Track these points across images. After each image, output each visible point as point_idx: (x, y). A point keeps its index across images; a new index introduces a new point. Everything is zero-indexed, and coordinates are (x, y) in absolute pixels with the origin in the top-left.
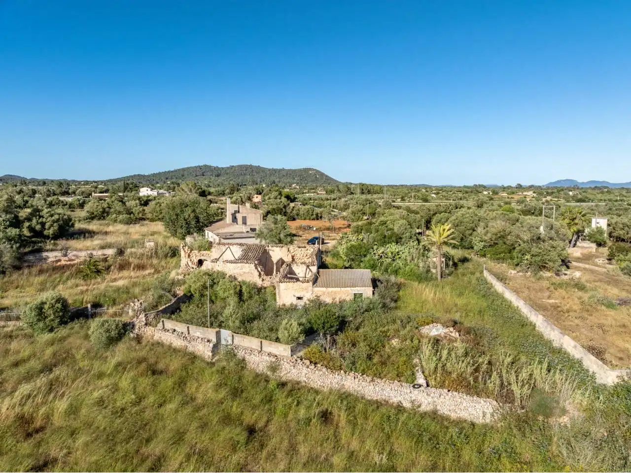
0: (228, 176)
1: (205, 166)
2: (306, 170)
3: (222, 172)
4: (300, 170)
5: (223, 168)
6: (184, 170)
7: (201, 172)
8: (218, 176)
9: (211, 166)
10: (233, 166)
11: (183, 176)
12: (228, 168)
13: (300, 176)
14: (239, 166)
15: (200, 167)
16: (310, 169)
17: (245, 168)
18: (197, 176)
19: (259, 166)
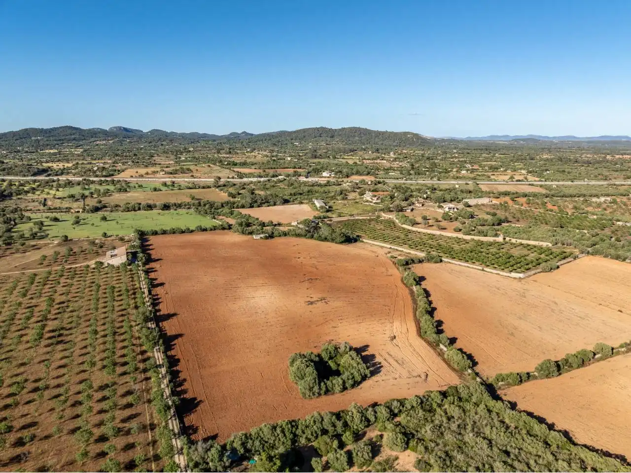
0: (340, 138)
1: (322, 128)
2: (406, 133)
3: (336, 133)
4: (400, 133)
5: (336, 130)
6: (304, 131)
7: (319, 134)
8: (332, 137)
9: (326, 128)
10: (344, 128)
11: (304, 137)
12: (340, 130)
13: (400, 139)
14: (349, 128)
15: (318, 129)
16: (408, 133)
17: (354, 131)
18: (315, 137)
19: (366, 129)
